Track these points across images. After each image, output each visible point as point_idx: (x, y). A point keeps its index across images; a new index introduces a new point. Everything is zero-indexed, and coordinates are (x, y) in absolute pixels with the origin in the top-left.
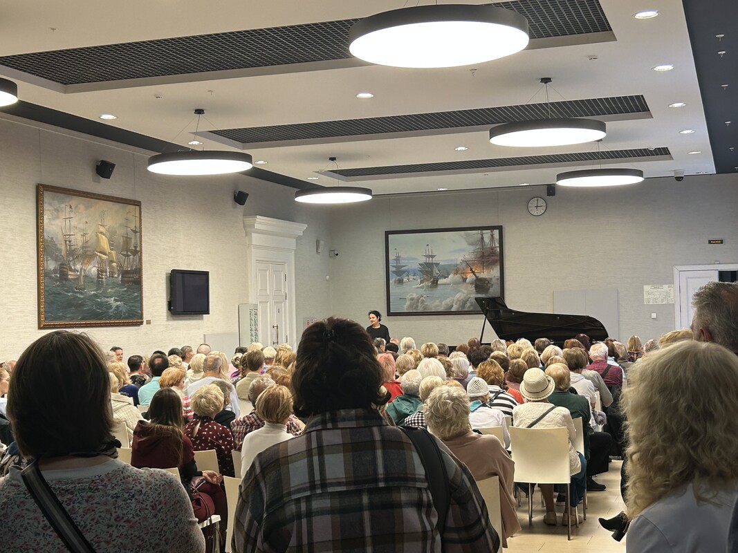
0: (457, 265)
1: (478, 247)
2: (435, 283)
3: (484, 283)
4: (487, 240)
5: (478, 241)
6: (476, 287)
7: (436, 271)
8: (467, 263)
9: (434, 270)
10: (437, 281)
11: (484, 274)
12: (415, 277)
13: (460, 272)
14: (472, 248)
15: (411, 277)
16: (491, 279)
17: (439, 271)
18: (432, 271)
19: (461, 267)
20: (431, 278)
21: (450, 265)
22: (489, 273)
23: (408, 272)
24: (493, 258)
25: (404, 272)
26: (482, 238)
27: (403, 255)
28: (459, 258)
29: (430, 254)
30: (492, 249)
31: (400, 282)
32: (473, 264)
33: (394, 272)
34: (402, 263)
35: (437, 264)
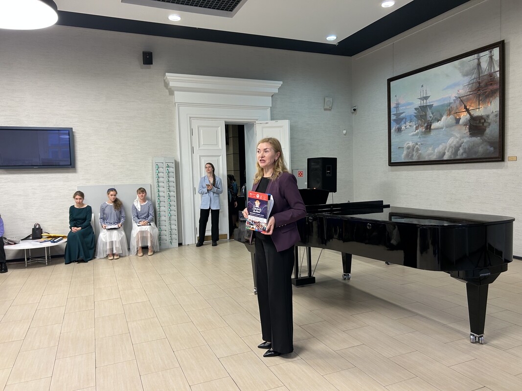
0: (450, 103)
1: (473, 77)
2: (428, 128)
3: (480, 122)
4: (484, 65)
5: (474, 69)
6: (471, 129)
7: (430, 114)
8: (461, 100)
9: (428, 113)
10: (431, 126)
11: (480, 111)
12: (411, 124)
13: (453, 112)
14: (466, 80)
15: (408, 124)
16: (488, 116)
17: (432, 113)
18: (426, 115)
19: (454, 106)
20: (424, 124)
21: (443, 106)
22: (486, 108)
23: (406, 119)
24: (491, 88)
25: (402, 119)
26: (479, 64)
27: (402, 102)
28: (452, 95)
29: (425, 96)
30: (491, 75)
31: (399, 130)
32: (468, 100)
33: (395, 120)
34: (401, 109)
35: (431, 106)
